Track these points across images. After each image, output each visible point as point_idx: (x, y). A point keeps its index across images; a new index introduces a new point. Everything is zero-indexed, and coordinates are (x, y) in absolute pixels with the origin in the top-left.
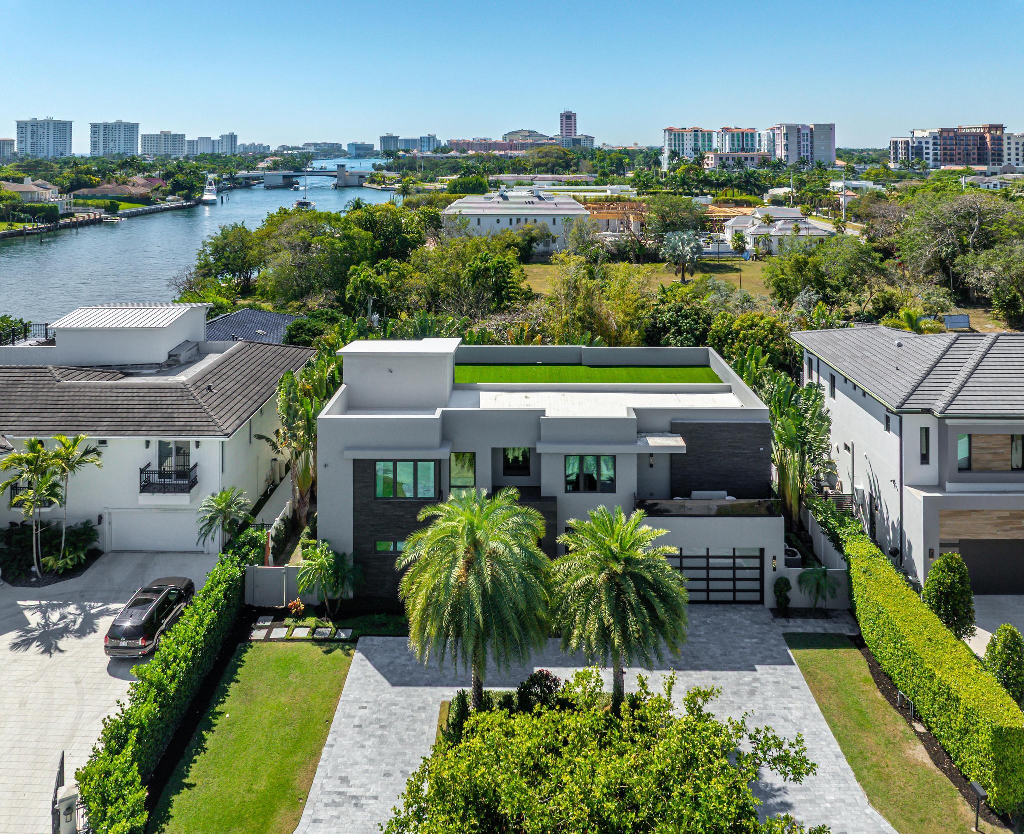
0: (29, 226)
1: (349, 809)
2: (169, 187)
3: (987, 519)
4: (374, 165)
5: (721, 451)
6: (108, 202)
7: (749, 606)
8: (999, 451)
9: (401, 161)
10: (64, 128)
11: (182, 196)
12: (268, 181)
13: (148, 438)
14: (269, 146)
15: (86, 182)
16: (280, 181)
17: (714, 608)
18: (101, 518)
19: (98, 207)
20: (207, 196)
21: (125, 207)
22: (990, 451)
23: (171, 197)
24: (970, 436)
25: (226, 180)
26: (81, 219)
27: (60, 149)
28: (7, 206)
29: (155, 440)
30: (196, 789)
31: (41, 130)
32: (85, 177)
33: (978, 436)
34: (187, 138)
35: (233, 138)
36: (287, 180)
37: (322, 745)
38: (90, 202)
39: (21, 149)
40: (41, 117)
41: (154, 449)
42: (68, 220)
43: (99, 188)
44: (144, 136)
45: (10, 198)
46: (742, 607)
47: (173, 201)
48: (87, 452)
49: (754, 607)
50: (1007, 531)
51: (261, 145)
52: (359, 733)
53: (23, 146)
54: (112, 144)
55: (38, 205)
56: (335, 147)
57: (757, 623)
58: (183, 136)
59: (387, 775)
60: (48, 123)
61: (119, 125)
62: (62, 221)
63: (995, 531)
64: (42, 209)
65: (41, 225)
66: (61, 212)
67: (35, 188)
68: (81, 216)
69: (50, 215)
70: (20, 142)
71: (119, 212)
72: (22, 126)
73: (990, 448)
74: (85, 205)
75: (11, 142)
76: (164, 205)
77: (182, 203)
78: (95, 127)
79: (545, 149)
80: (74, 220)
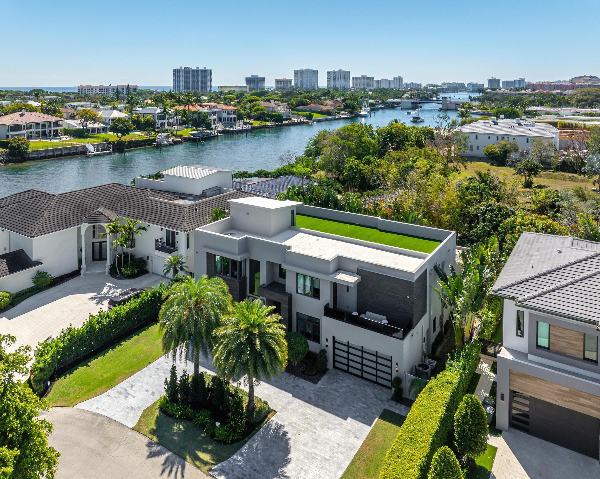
0: (268, 124)
1: (122, 397)
2: (342, 107)
3: (550, 388)
4: (470, 98)
5: (384, 292)
6: (308, 113)
7: (383, 388)
8: (572, 342)
9: (488, 95)
10: (314, 74)
11: (348, 112)
12: (403, 105)
13: (162, 227)
14: (421, 84)
15: (304, 103)
16: (410, 105)
17: (363, 381)
18: (148, 257)
19: (303, 116)
20: (363, 113)
21: (316, 116)
22: (565, 340)
23: (342, 112)
24: (549, 325)
25: (380, 103)
26: (293, 122)
27: (313, 84)
28: (259, 114)
29: (165, 228)
30: (88, 367)
31: (304, 75)
32: (304, 100)
33: (555, 326)
34: (375, 79)
35: (400, 79)
36: (414, 105)
37: (139, 370)
38: (300, 113)
39: (295, 84)
40: (304, 68)
41: (164, 232)
42: (287, 122)
43: (308, 106)
44: (353, 78)
45: (262, 110)
46: (379, 387)
47: (343, 114)
48: (139, 228)
49: (385, 390)
50: (566, 401)
51: (416, 84)
52: (155, 372)
53: (296, 82)
54: (337, 82)
55: (274, 114)
56: (461, 85)
57: (377, 398)
58: (373, 78)
59: (147, 391)
60: (307, 71)
61: (340, 72)
62: (284, 122)
63: (556, 399)
64: (276, 116)
65: (274, 124)
66: (284, 117)
67: (274, 105)
68: (294, 120)
69: (278, 119)
70: (295, 80)
71: (313, 119)
72: (296, 72)
73: (565, 338)
74: (298, 114)
75: (291, 81)
76: (338, 116)
77: (349, 116)
78: (329, 73)
79: (587, 90)
80: (290, 121)
